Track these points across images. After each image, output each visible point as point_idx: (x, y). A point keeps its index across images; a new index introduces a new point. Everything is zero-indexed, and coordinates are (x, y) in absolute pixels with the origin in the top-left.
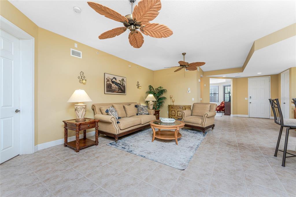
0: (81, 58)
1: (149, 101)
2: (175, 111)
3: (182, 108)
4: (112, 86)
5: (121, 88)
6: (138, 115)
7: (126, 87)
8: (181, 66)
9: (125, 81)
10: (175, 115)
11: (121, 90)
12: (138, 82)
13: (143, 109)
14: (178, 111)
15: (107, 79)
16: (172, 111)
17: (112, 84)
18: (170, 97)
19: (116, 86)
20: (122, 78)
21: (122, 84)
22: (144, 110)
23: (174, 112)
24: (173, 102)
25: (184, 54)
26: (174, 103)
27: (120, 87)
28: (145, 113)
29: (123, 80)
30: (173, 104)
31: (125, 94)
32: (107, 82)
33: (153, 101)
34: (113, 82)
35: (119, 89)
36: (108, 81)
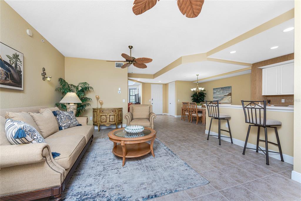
1: (69, 104)
2: (106, 116)
3: (114, 111)
5: (11, 74)
6: (62, 129)
7: (22, 73)
8: (127, 60)
9: (22, 60)
10: (106, 121)
11: (12, 78)
12: (44, 69)
13: (70, 117)
14: (110, 115)
16: (101, 116)
18: (97, 98)
20: (14, 52)
21: (14, 65)
22: (71, 119)
23: (104, 117)
24: (101, 104)
25: (131, 47)
26: (103, 105)
27: (10, 71)
28: (74, 123)
29: (16, 57)
30: (101, 106)
31: (22, 89)
33: (75, 104)
35: (7, 76)
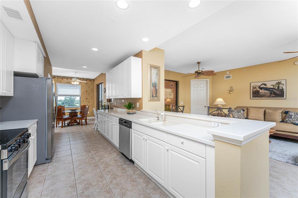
0: (231, 78)
4: (260, 91)
7: (284, 90)
9: (284, 83)
11: (275, 94)
15: (253, 87)
17: (260, 90)
19: (265, 91)
20: (277, 82)
27: (273, 91)
29: (279, 83)
32: (253, 89)
34: (261, 88)
35: (271, 94)
36: (255, 88)
